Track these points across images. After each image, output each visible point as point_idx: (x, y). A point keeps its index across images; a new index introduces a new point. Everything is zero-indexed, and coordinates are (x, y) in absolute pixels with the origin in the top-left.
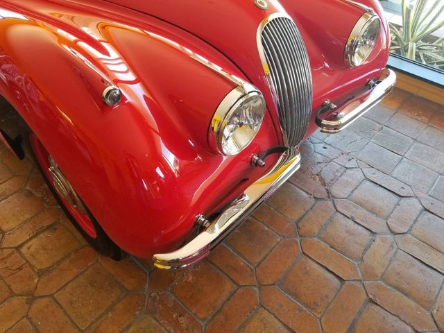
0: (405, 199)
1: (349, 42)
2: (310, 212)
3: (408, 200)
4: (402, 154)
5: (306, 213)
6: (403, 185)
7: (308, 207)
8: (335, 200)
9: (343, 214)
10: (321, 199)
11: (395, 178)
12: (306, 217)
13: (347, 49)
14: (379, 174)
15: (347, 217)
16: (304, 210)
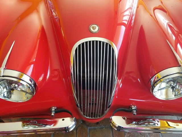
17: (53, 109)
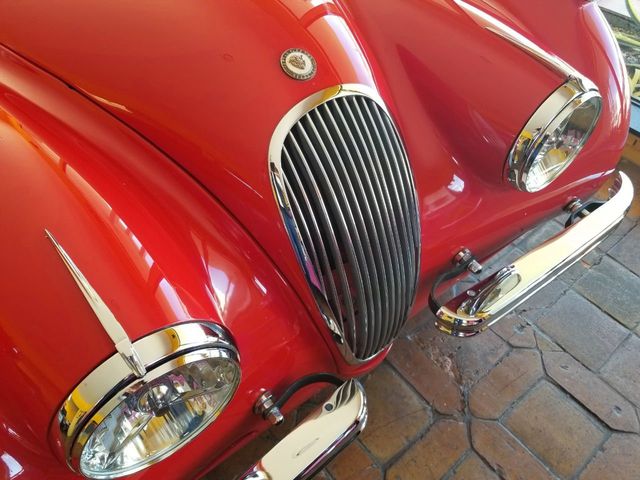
0: (620, 435)
1: (519, 145)
2: (418, 447)
3: (624, 440)
4: (632, 325)
5: (409, 447)
6: (620, 402)
7: (415, 432)
8: (474, 420)
9: (483, 459)
10: (445, 416)
11: (607, 383)
12: (407, 456)
13: (513, 159)
14: (575, 370)
15: (490, 467)
16: (407, 438)
17: (266, 401)
